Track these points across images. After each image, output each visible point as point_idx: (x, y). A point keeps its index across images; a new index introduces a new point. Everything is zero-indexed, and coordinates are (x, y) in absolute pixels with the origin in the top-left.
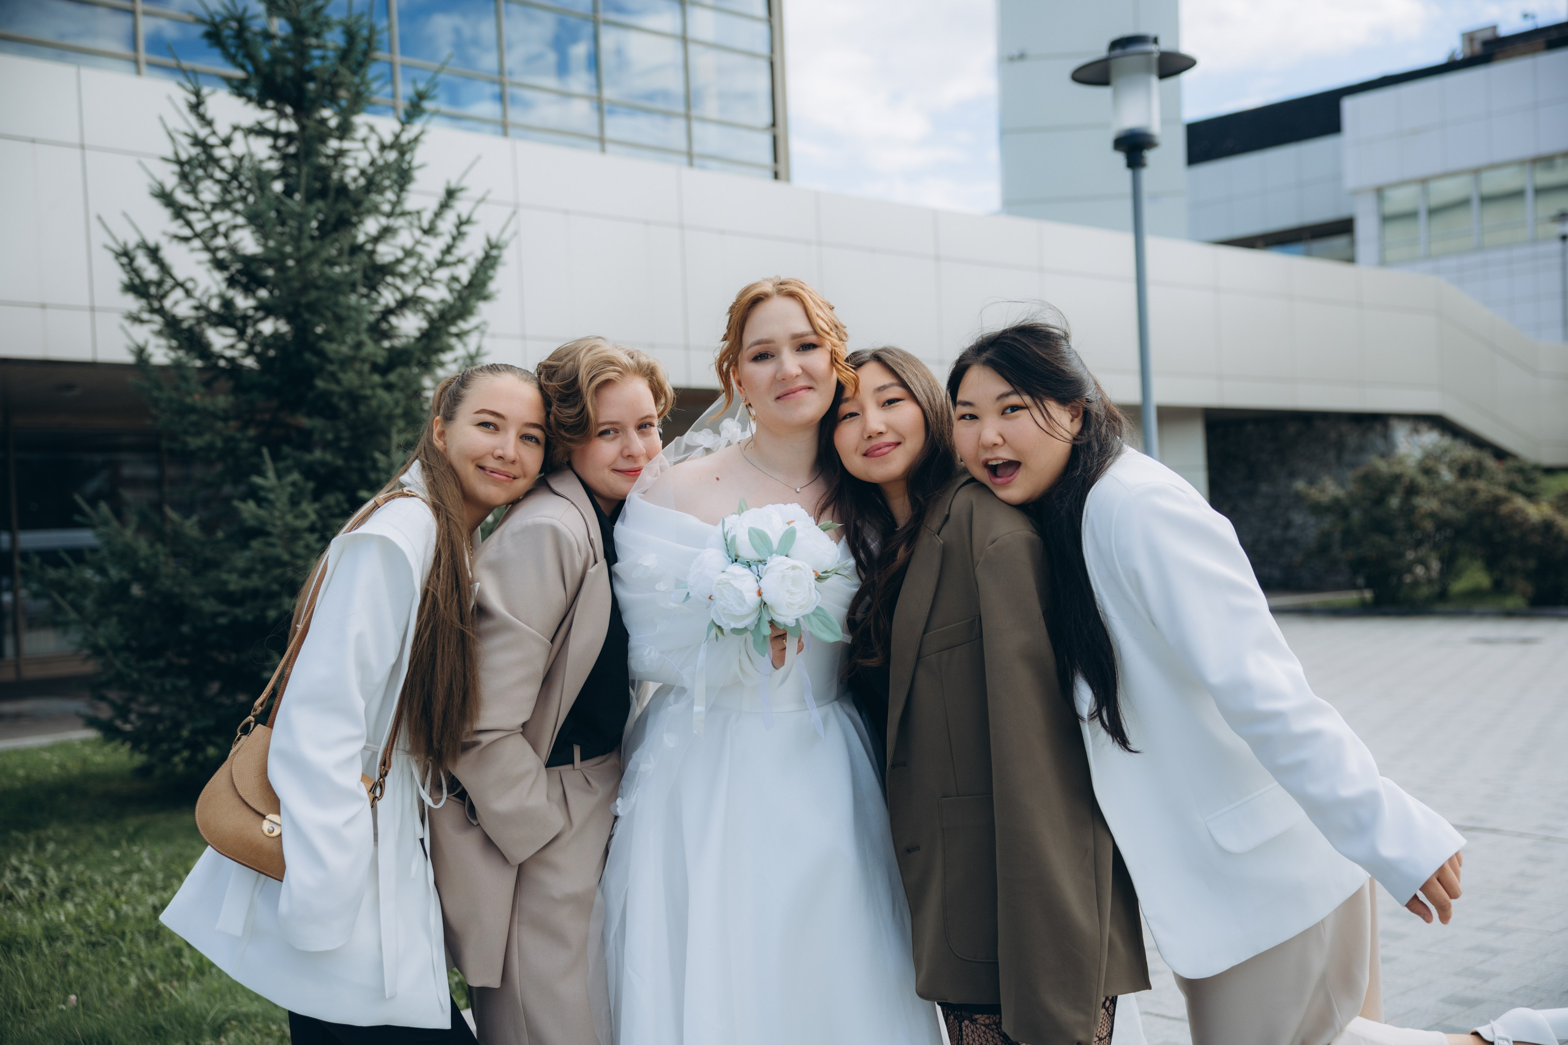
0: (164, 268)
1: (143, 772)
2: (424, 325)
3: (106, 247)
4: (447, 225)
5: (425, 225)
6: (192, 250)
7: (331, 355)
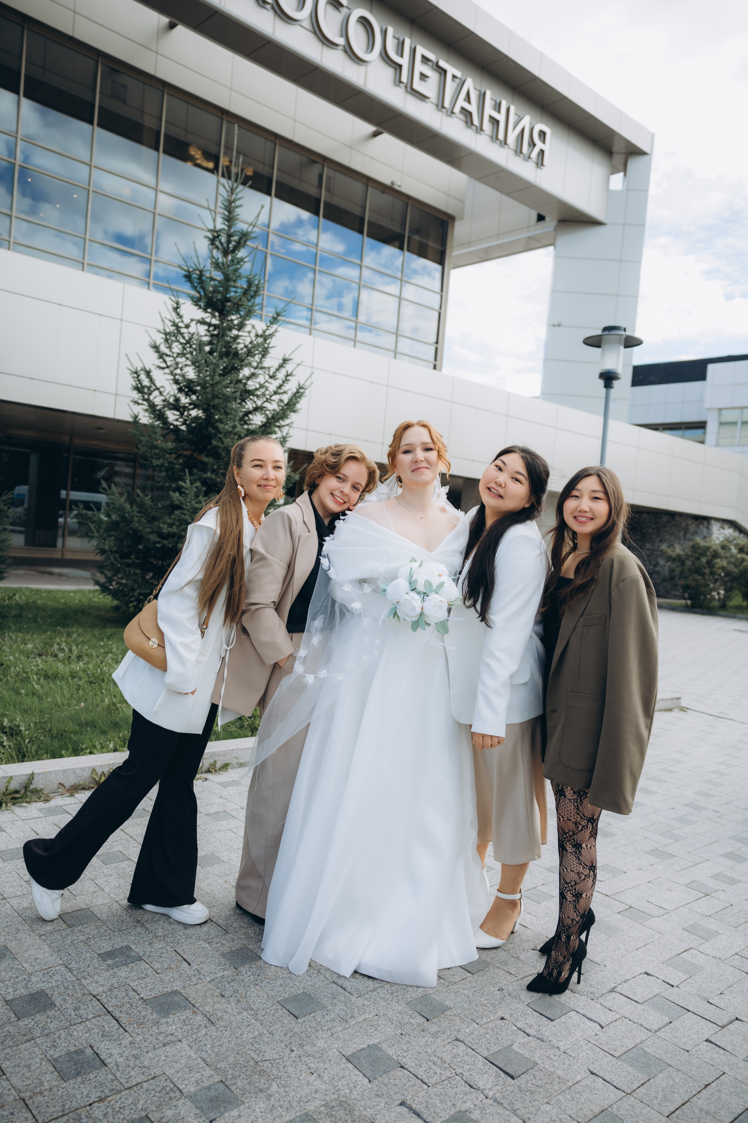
0: (151, 380)
1: (117, 608)
2: (265, 420)
3: (128, 368)
4: (281, 375)
5: (271, 374)
6: (165, 373)
7: (221, 430)
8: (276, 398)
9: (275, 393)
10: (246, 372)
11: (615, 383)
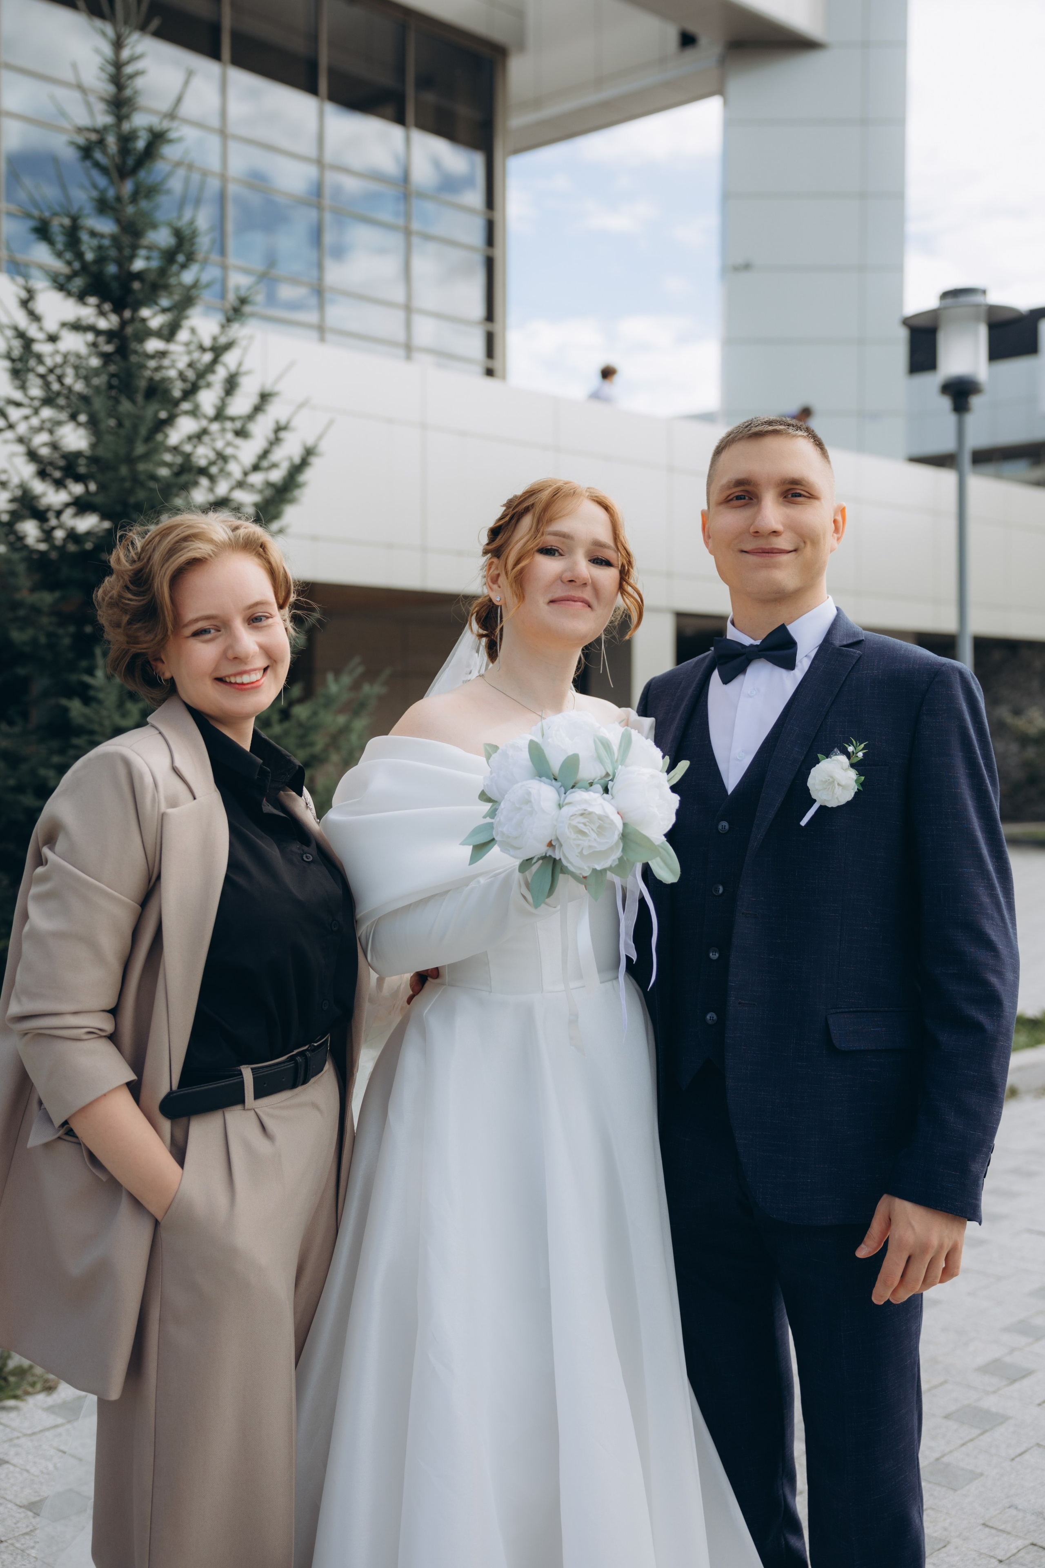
5: (238, 428)
8: (256, 479)
9: (256, 468)
10: (185, 426)
11: (976, 402)
